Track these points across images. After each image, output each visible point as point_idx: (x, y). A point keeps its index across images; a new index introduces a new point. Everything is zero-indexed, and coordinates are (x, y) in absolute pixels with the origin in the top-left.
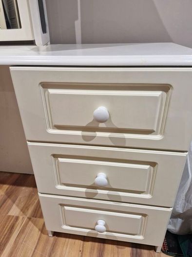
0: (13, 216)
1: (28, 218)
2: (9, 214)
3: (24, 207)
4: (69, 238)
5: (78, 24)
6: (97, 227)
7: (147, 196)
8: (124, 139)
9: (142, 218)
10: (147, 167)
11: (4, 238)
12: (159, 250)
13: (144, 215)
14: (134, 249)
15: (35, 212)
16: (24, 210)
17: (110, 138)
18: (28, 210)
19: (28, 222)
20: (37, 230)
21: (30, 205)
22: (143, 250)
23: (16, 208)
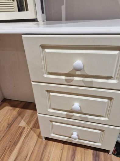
0: (22, 127)
1: (30, 128)
2: (19, 125)
3: (28, 122)
4: (55, 142)
5: (63, 8)
6: (72, 136)
7: (105, 119)
8: (92, 82)
9: (101, 132)
10: (106, 100)
11: (16, 139)
12: (111, 153)
13: (103, 131)
14: (95, 151)
15: (35, 125)
16: (28, 123)
17: (83, 81)
18: (30, 123)
19: (31, 130)
20: (36, 135)
21: (31, 121)
22: (100, 152)
23: (24, 122)
